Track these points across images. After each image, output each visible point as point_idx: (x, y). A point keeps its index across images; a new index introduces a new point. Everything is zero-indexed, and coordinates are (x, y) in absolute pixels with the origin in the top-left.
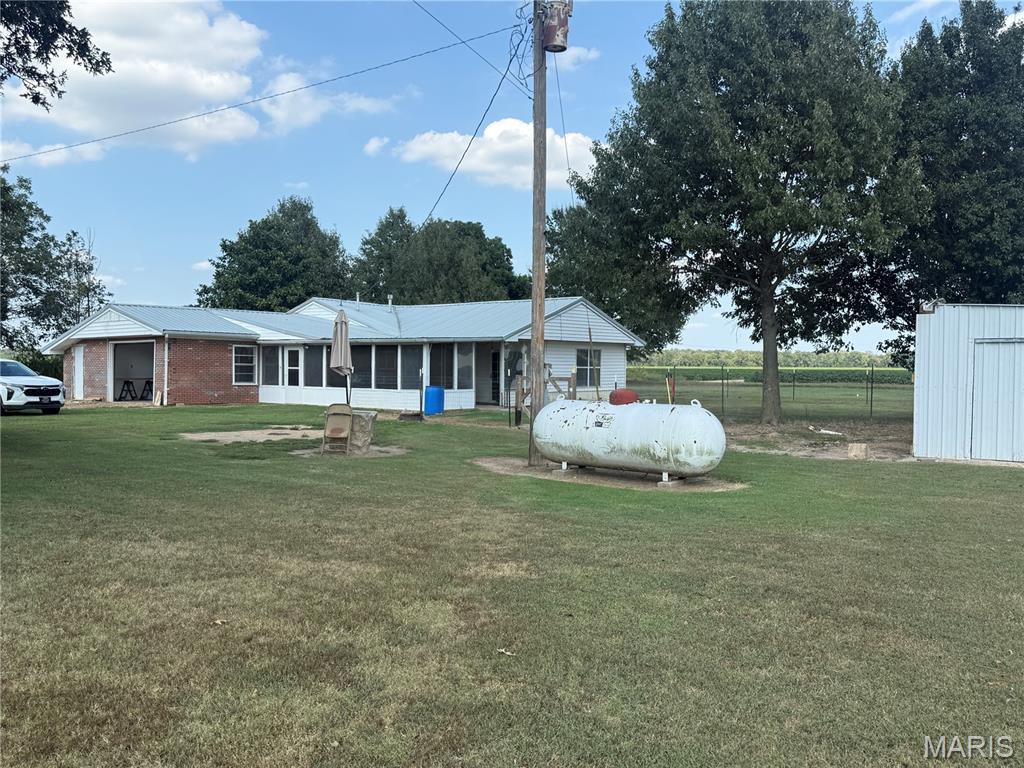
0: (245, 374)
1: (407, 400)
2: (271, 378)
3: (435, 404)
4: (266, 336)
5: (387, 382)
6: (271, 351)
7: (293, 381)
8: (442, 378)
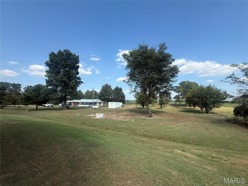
0: (77, 104)
1: (88, 106)
2: (79, 104)
3: (90, 106)
4: (79, 102)
5: (87, 105)
6: (79, 103)
7: (81, 104)
8: (90, 104)
